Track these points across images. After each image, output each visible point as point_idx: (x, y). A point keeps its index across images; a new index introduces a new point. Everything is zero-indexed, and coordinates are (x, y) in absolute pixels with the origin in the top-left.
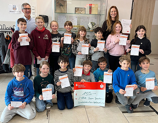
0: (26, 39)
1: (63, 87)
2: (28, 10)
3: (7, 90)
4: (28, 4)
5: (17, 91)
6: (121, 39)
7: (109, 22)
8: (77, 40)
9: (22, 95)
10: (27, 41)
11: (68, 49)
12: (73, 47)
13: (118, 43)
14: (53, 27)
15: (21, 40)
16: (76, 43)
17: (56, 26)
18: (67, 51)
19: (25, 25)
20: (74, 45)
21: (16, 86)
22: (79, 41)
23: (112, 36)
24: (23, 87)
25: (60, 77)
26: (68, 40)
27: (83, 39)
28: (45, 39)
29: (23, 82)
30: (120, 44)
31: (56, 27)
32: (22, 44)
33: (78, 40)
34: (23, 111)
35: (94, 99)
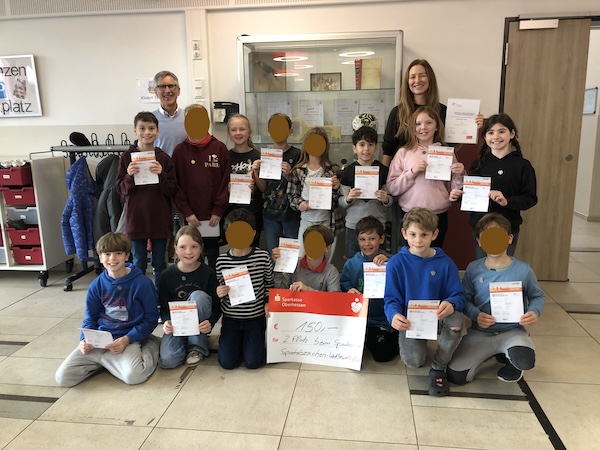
0: (151, 168)
1: (234, 302)
2: (168, 90)
3: (88, 302)
4: (168, 74)
5: (111, 304)
6: (431, 160)
7: (404, 112)
8: (301, 169)
9: (124, 318)
10: (152, 171)
11: (277, 195)
12: (291, 188)
13: (421, 173)
14: (233, 133)
15: (137, 170)
16: (297, 175)
17: (241, 129)
18: (275, 202)
19: (151, 128)
20: (292, 182)
21: (108, 292)
22: (305, 171)
23: (409, 153)
24: (126, 296)
25: (226, 273)
26: (272, 168)
27: (318, 165)
28: (208, 167)
29: (126, 281)
30: (429, 175)
31: (243, 133)
32: (139, 182)
33: (304, 166)
34: (117, 360)
35: (333, 344)
